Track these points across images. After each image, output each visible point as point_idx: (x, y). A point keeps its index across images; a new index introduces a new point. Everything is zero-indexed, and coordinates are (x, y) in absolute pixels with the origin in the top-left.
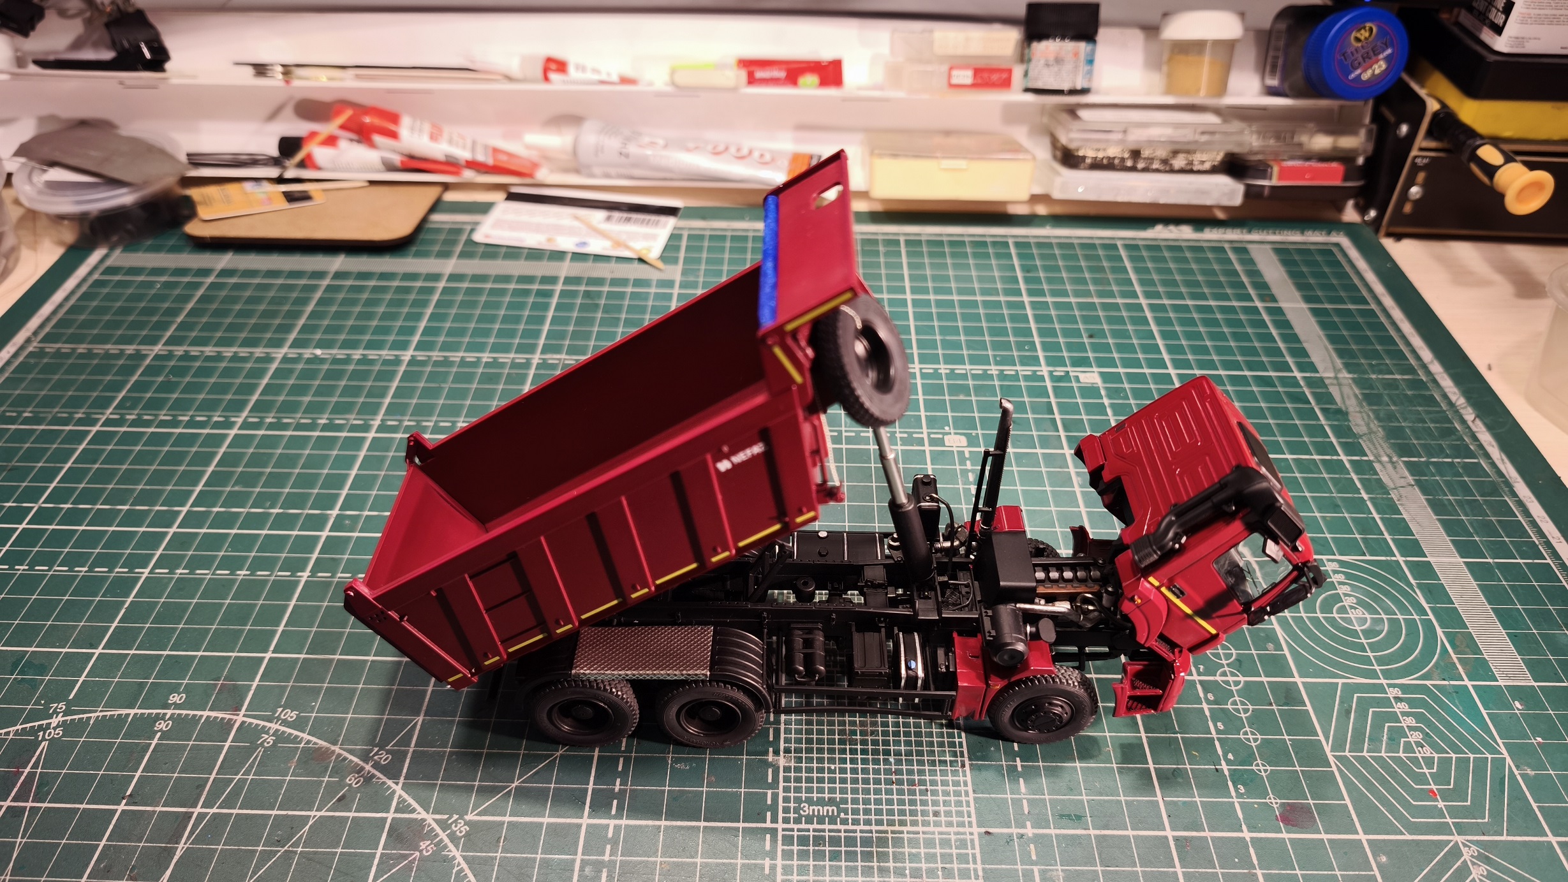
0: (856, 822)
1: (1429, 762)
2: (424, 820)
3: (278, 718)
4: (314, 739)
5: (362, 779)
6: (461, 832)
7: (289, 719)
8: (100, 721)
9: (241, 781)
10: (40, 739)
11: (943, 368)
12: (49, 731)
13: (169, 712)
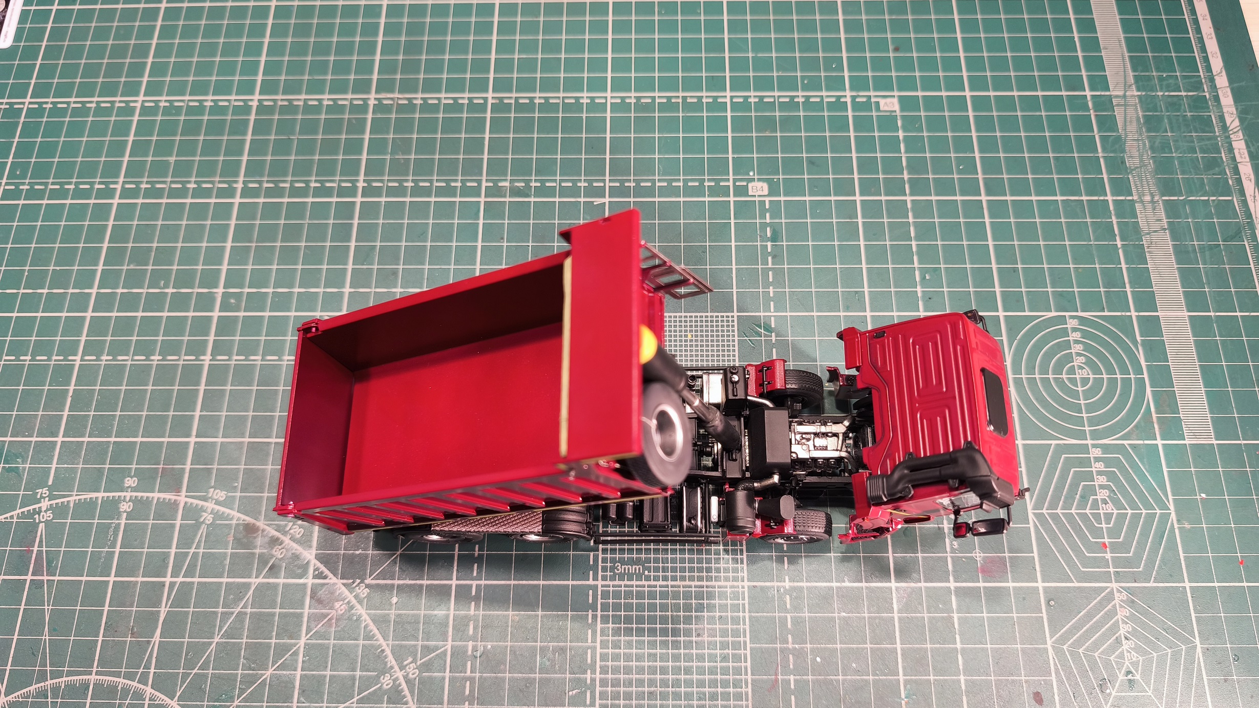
1: (1108, 517)
2: (335, 584)
3: (212, 498)
5: (284, 551)
6: (364, 594)
7: (220, 499)
8: (78, 504)
9: (195, 555)
10: (37, 521)
11: (753, 96)
12: (42, 514)
13: (128, 495)
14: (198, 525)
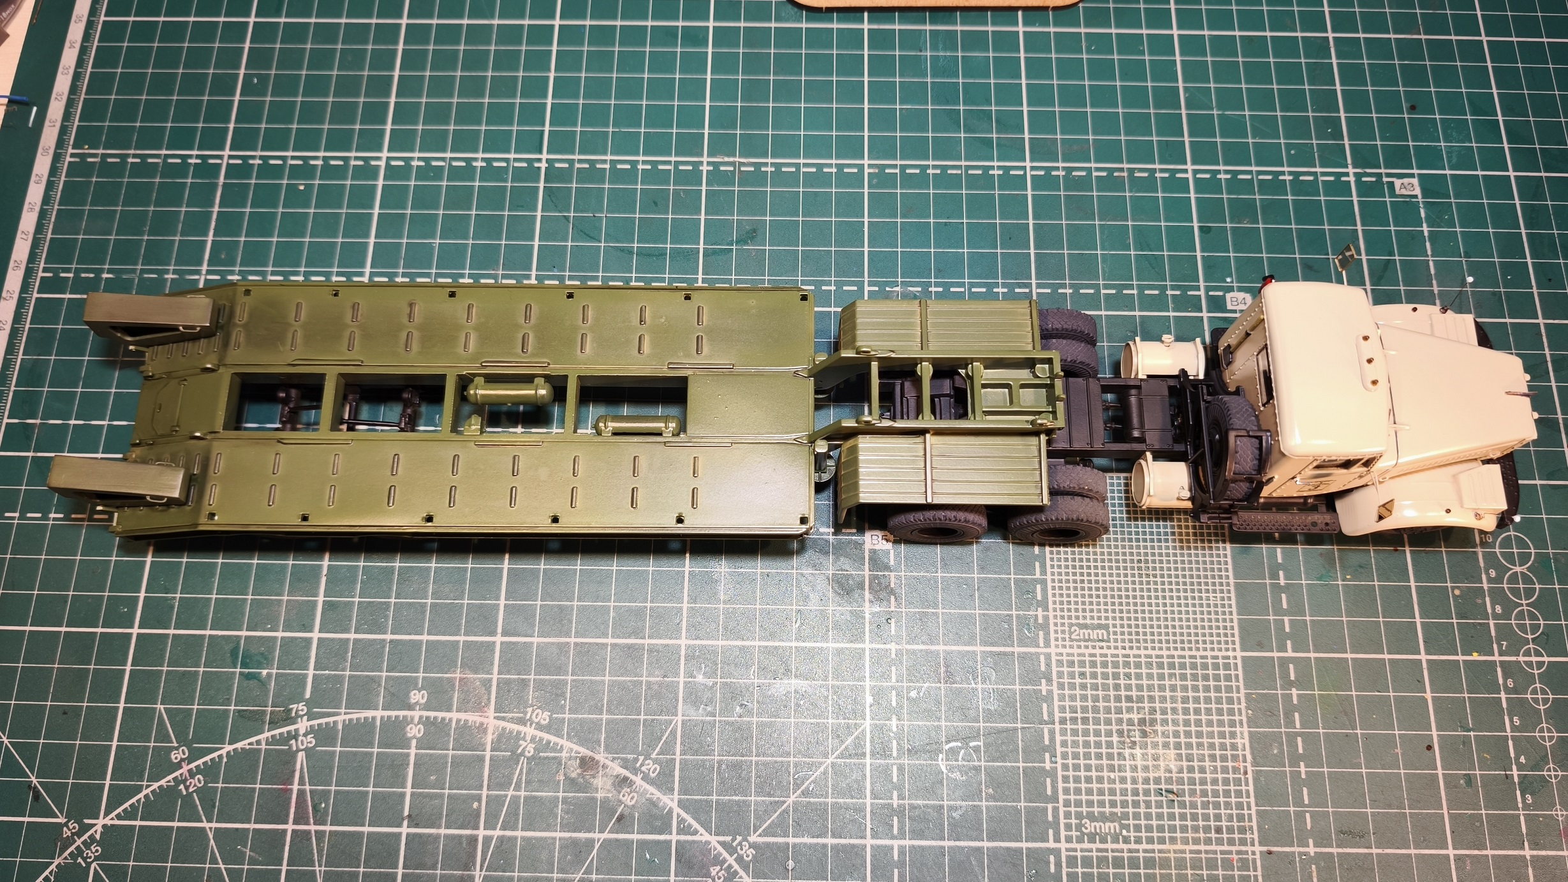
2: (708, 842)
3: (531, 721)
4: (575, 747)
5: (635, 795)
6: (747, 856)
7: (543, 722)
8: (348, 726)
9: (515, 799)
10: (294, 748)
11: (1223, 172)
12: (300, 738)
13: (416, 714)
14: (515, 758)
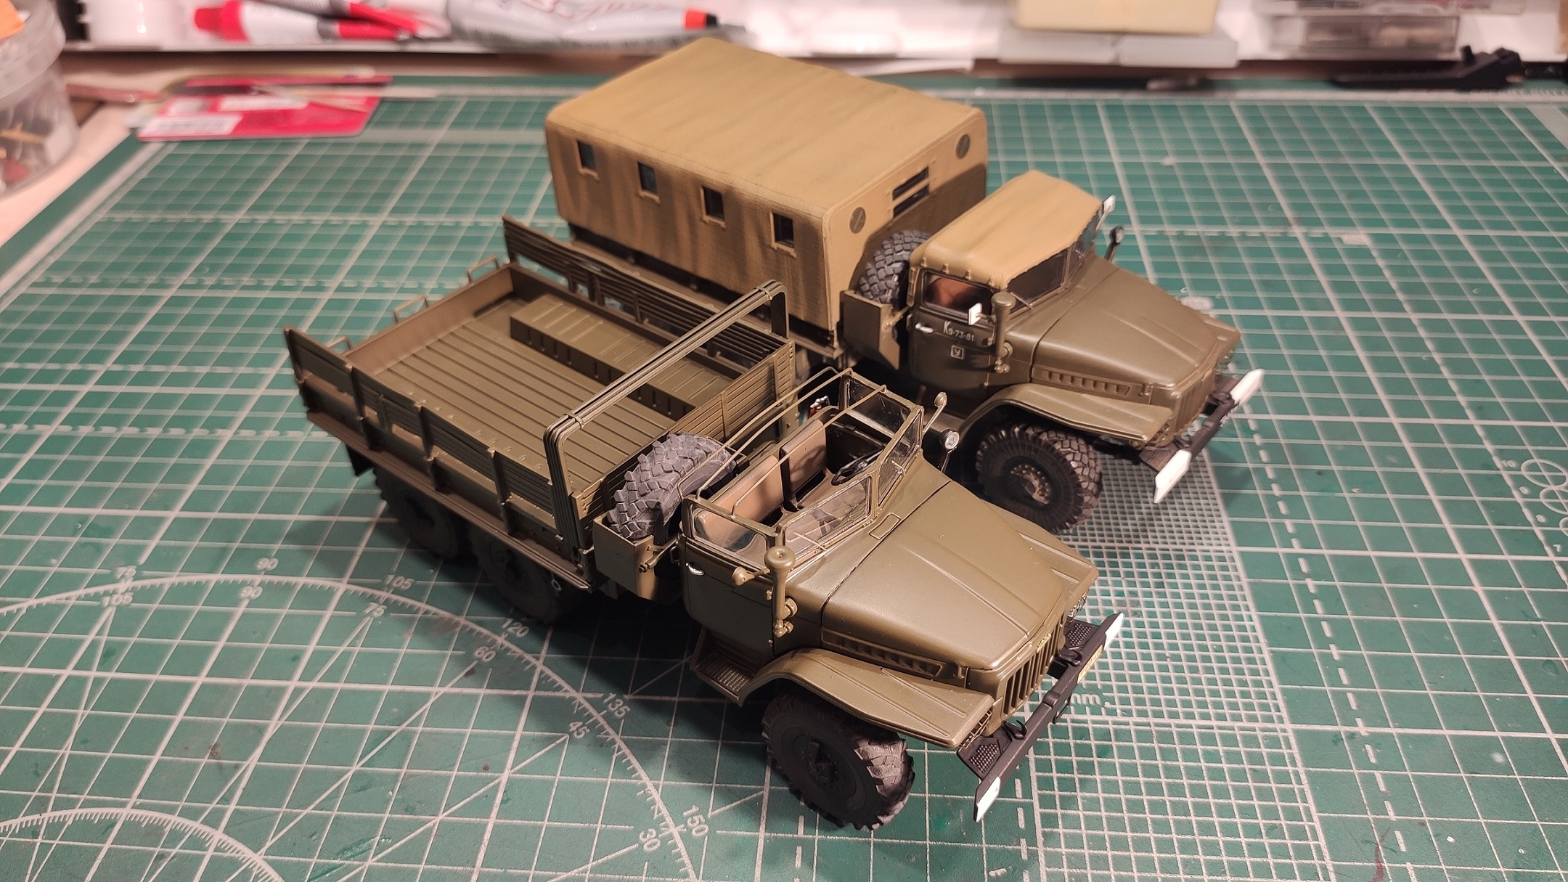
0: (1128, 713)
2: (573, 699)
3: (389, 586)
4: (434, 609)
5: (494, 653)
6: (620, 713)
7: (403, 587)
8: (176, 587)
9: (346, 655)
10: (106, 604)
11: (1169, 230)
12: (115, 597)
13: (258, 579)
14: (359, 618)
